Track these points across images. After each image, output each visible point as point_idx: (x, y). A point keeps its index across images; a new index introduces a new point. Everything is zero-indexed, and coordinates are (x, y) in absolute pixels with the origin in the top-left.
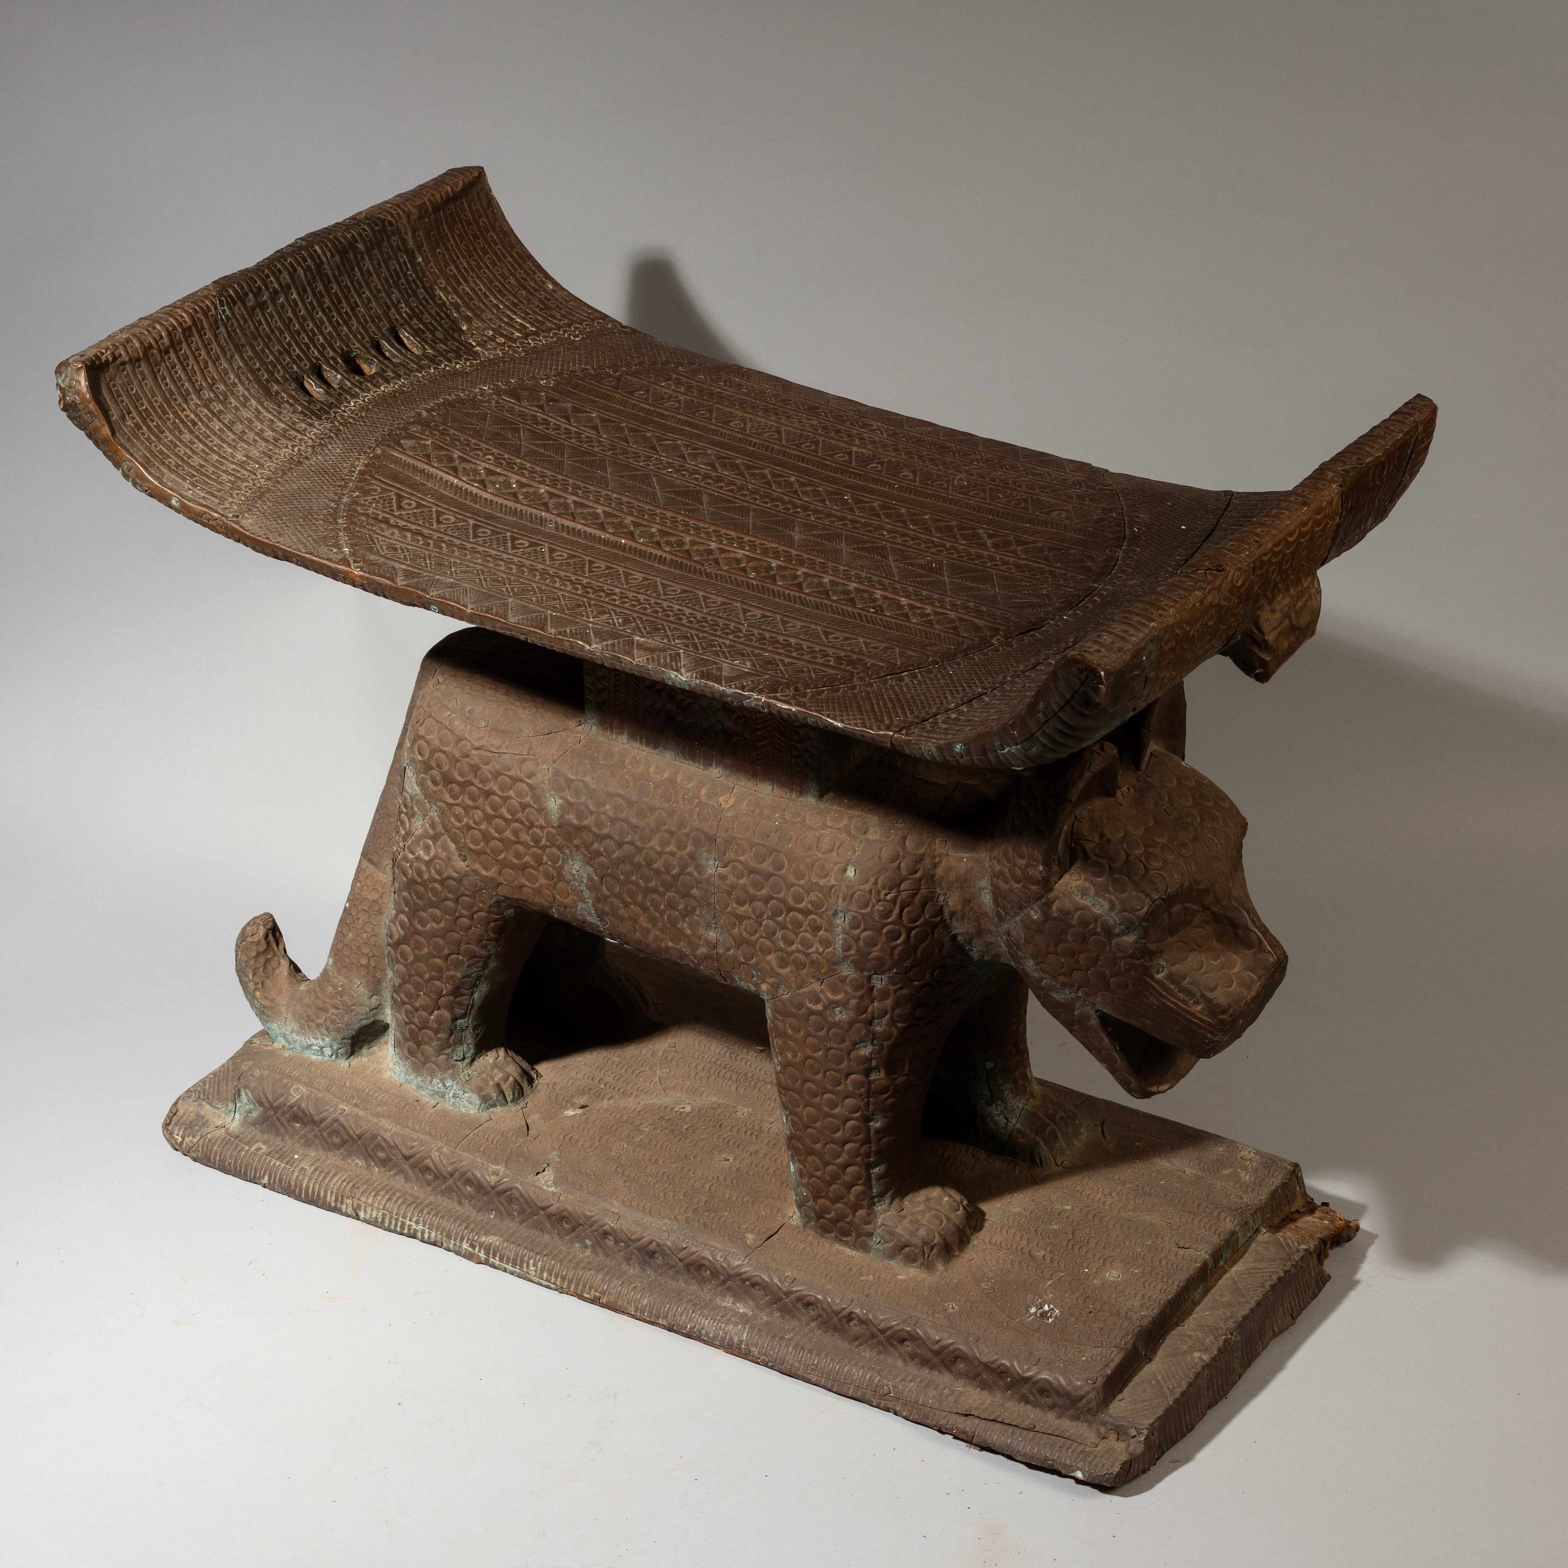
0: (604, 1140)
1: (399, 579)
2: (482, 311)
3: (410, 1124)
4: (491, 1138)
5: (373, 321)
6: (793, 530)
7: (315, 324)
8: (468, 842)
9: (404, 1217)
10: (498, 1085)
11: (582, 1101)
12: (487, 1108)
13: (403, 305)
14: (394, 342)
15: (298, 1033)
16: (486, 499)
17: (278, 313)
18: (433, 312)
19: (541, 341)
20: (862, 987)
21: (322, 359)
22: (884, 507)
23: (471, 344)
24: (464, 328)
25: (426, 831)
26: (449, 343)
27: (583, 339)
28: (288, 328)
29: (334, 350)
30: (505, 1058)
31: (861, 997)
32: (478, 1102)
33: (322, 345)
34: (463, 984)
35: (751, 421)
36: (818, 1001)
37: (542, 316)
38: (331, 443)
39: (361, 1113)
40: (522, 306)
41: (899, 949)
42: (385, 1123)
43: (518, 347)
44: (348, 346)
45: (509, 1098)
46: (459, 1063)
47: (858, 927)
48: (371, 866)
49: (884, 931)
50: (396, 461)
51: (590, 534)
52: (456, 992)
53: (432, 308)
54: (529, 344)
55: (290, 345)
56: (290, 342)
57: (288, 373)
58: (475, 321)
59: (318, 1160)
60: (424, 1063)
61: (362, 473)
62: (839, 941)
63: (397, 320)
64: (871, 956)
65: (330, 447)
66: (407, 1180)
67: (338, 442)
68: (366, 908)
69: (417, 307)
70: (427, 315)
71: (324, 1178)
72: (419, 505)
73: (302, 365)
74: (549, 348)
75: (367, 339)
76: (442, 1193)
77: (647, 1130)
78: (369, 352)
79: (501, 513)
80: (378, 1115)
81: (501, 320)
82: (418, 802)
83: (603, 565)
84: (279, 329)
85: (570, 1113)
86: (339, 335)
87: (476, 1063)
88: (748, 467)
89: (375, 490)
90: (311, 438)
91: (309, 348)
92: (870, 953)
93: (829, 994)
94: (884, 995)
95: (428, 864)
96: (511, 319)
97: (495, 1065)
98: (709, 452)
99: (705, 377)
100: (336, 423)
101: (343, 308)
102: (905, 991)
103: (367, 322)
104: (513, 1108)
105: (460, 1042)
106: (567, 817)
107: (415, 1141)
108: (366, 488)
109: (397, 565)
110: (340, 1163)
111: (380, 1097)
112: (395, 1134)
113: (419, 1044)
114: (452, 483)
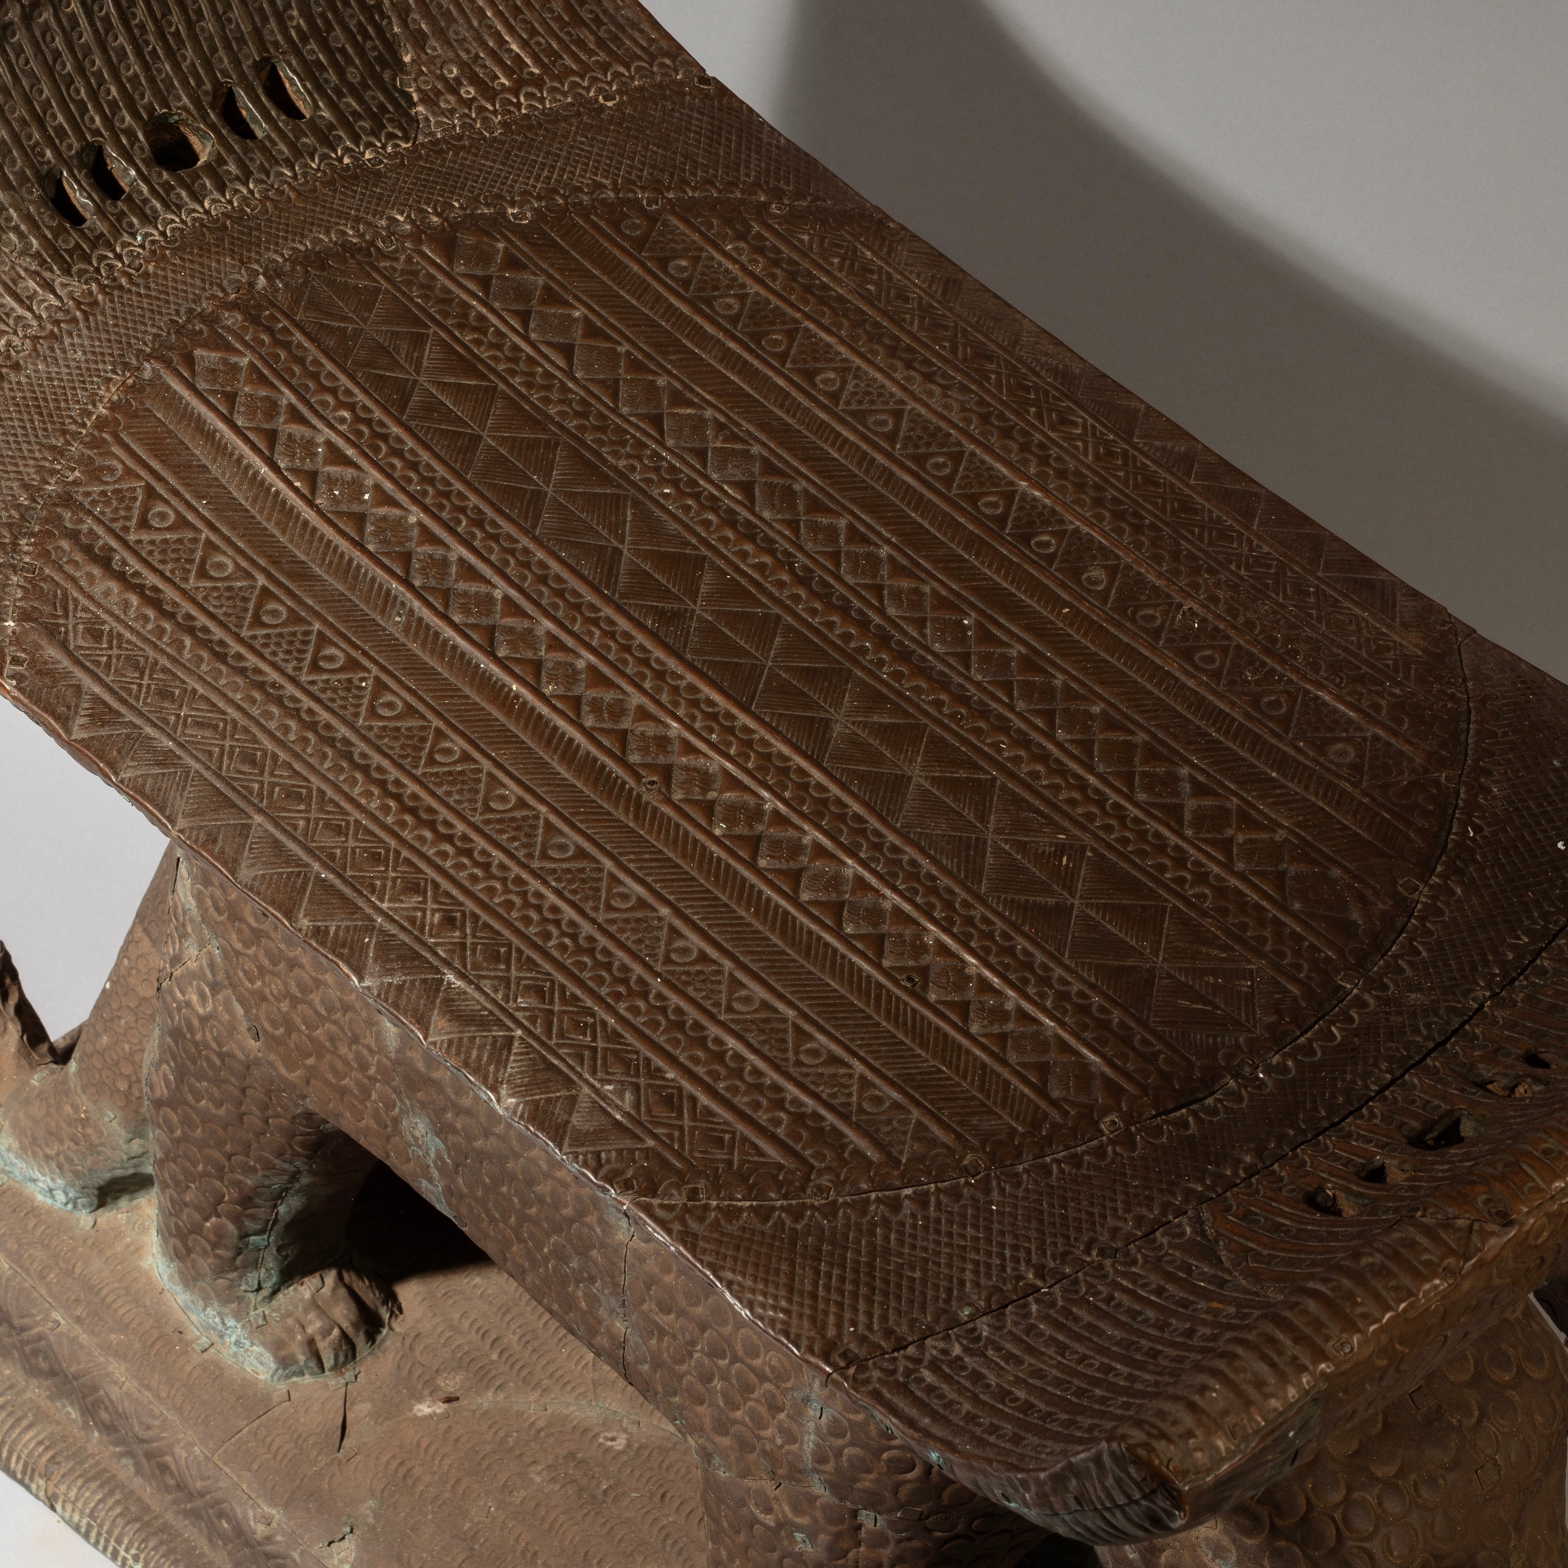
0: (461, 1489)
1: (80, 721)
2: (451, 19)
3: (154, 1384)
4: (275, 1447)
5: (228, 46)
6: (837, 704)
7: (109, 62)
8: (262, 1016)
9: (119, 1542)
10: (311, 1343)
11: (450, 1384)
12: (287, 1377)
13: (295, 13)
14: (260, 91)
15: (18, 1156)
16: (306, 523)
17: (35, 44)
18: (353, 25)
19: (542, 100)
20: (842, 1521)
21: (106, 134)
22: (1029, 664)
23: (408, 97)
24: (407, 59)
25: (201, 968)
26: (367, 95)
27: (619, 106)
28: (50, 71)
29: (136, 115)
30: (334, 1290)
31: (838, 1535)
32: (273, 1366)
33: (113, 105)
34: (258, 1195)
35: (856, 377)
36: (769, 1510)
37: (560, 40)
38: (70, 334)
39: (84, 1338)
40: (528, 15)
41: (908, 1486)
42: (117, 1369)
43: (495, 113)
44: (165, 104)
45: (328, 1362)
46: (252, 1296)
47: (843, 1436)
48: (146, 939)
49: (885, 1456)
50: (172, 401)
51: (463, 654)
52: (247, 1201)
53: (352, 16)
54: (518, 105)
55: (47, 105)
56: (48, 101)
57: (32, 166)
58: (433, 42)
59: (12, 1387)
60: (195, 1279)
61: (102, 424)
62: (810, 1442)
63: (276, 44)
64: (858, 1485)
65: (67, 341)
66: (139, 1471)
67: (85, 332)
68: (132, 1005)
69: (323, 15)
70: (338, 31)
71: (13, 1426)
72: (182, 523)
73: (63, 148)
74: (553, 118)
75: (208, 87)
76: (187, 1514)
77: (538, 1479)
78: (205, 117)
79: (320, 566)
80: (108, 1348)
81: (483, 44)
82: (192, 921)
83: (458, 744)
84: (31, 74)
85: (424, 1409)
86: (152, 80)
87: (280, 1296)
88: (815, 506)
89: (111, 470)
90: (39, 318)
91: (84, 110)
92: (856, 1480)
93: (786, 1508)
94: (879, 1540)
95: (204, 1020)
96: (501, 42)
97: (314, 1304)
98: (756, 449)
99: (811, 242)
100: (94, 287)
101: (170, 24)
102: (916, 1544)
103: (214, 50)
104: (332, 1381)
105: (255, 1264)
106: (409, 1054)
107: (154, 1417)
108: (99, 461)
109: (87, 682)
110: (45, 1403)
111: (121, 1312)
112: (128, 1395)
113: (189, 1251)
114: (256, 473)
